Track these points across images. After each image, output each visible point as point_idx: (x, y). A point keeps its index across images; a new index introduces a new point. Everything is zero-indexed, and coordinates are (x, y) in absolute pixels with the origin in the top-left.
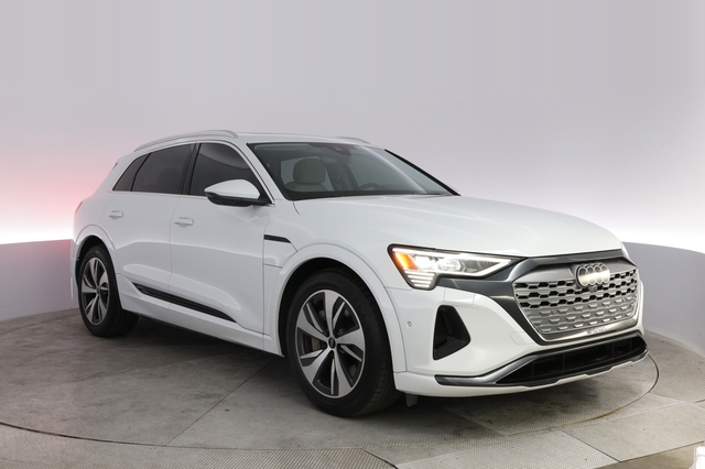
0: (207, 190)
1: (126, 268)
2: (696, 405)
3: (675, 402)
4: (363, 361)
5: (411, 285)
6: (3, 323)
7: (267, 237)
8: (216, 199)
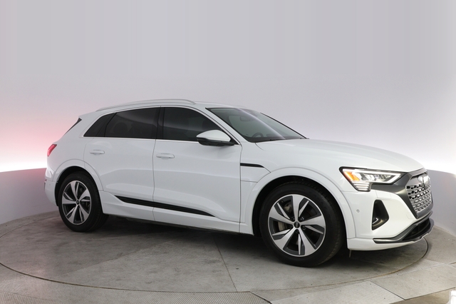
0: (198, 136)
1: (108, 187)
2: (451, 266)
3: (438, 264)
4: (324, 234)
5: (357, 189)
6: (2, 225)
7: (242, 164)
8: (204, 142)
